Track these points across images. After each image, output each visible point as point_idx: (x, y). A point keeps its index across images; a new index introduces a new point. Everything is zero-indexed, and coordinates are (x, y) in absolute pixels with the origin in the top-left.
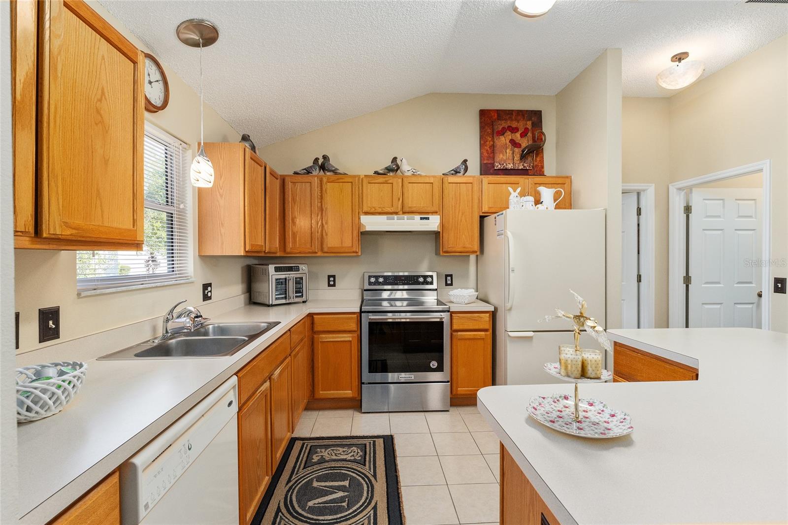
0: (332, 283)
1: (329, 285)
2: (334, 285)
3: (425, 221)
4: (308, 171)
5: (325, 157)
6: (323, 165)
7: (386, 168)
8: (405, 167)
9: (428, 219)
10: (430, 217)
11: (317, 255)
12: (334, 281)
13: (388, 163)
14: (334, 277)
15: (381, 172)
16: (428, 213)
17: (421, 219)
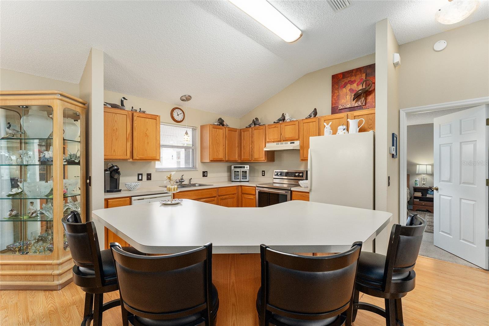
0: (263, 174)
1: (263, 175)
2: (264, 175)
3: (292, 144)
4: (250, 126)
5: (256, 119)
6: (255, 122)
7: (278, 120)
8: (287, 118)
9: (294, 143)
10: (295, 142)
11: (251, 162)
12: (264, 173)
13: (280, 116)
14: (264, 171)
15: (276, 122)
16: (294, 140)
17: (291, 143)
